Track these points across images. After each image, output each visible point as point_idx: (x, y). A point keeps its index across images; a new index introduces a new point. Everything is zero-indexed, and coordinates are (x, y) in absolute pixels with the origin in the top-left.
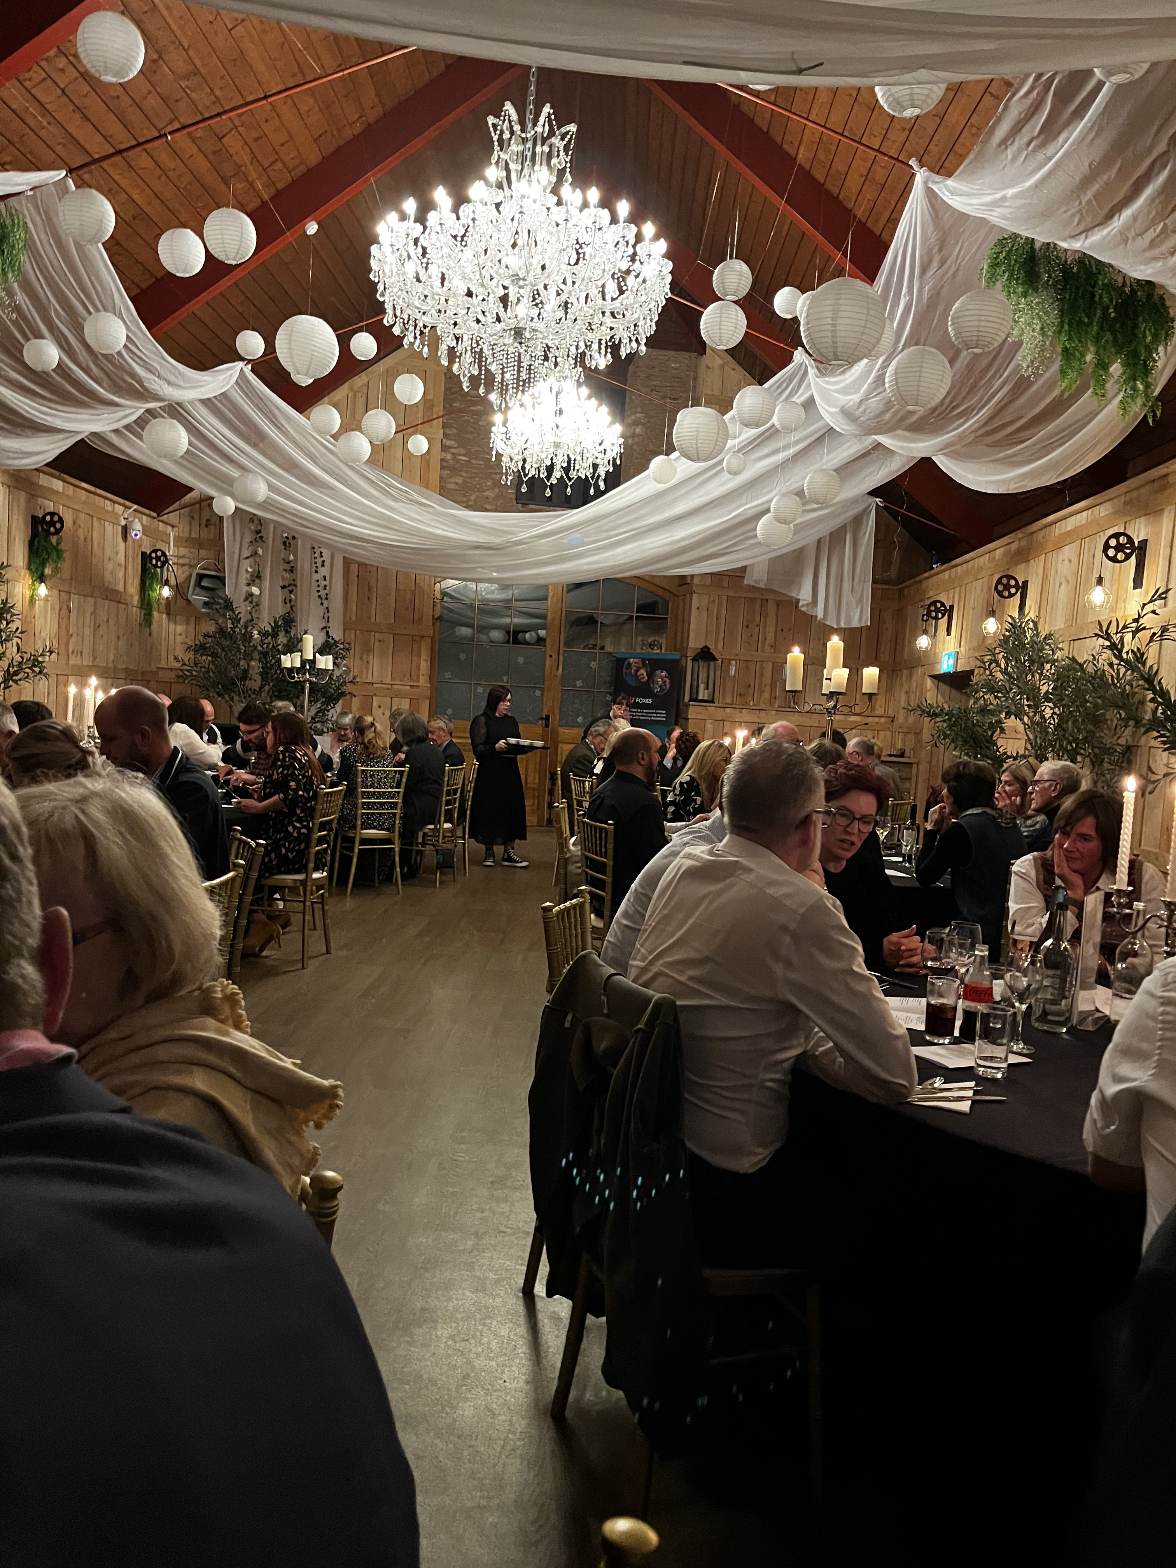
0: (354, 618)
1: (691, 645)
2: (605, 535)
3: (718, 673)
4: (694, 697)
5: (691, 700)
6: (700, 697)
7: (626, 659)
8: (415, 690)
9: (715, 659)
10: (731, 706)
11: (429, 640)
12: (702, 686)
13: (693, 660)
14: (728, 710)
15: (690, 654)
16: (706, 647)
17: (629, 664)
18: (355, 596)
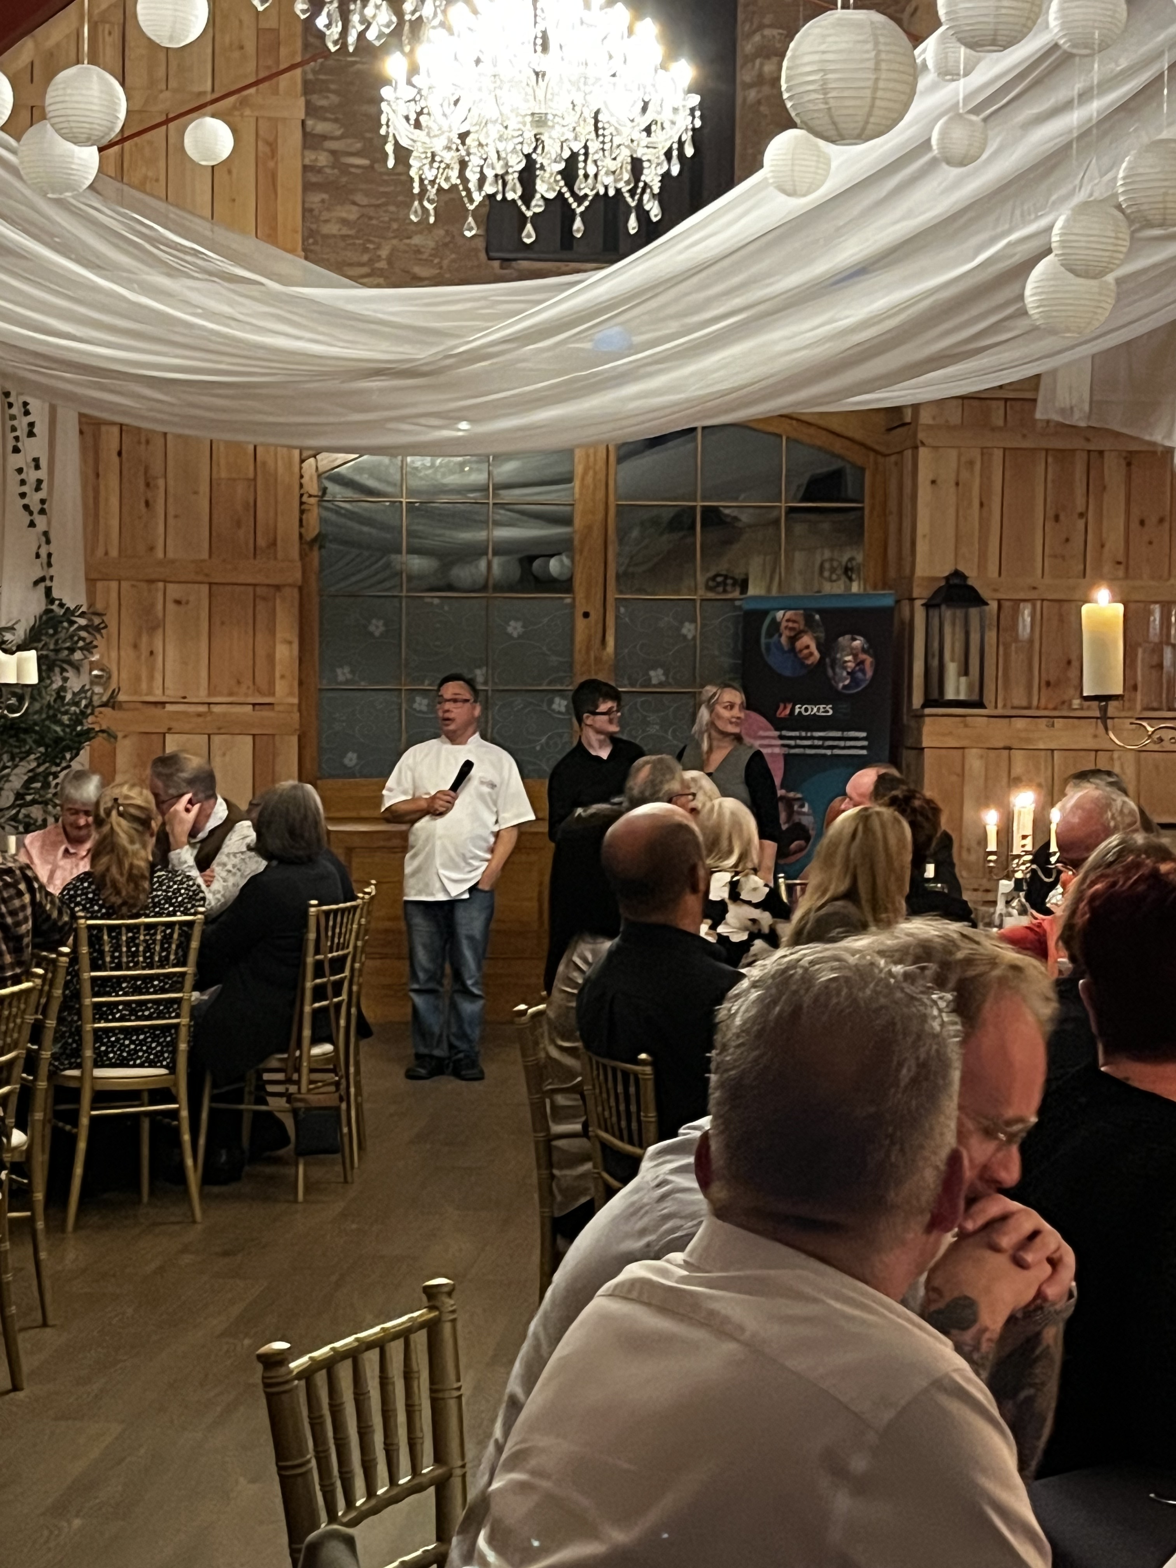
0: (114, 553)
1: (922, 569)
2: (673, 326)
3: (991, 636)
4: (935, 695)
5: (928, 703)
6: (950, 695)
7: (765, 613)
8: (266, 713)
9: (980, 602)
10: (1025, 712)
11: (296, 593)
12: (952, 669)
13: (928, 606)
14: (1020, 724)
15: (921, 592)
16: (957, 574)
17: (775, 626)
18: (114, 501)
